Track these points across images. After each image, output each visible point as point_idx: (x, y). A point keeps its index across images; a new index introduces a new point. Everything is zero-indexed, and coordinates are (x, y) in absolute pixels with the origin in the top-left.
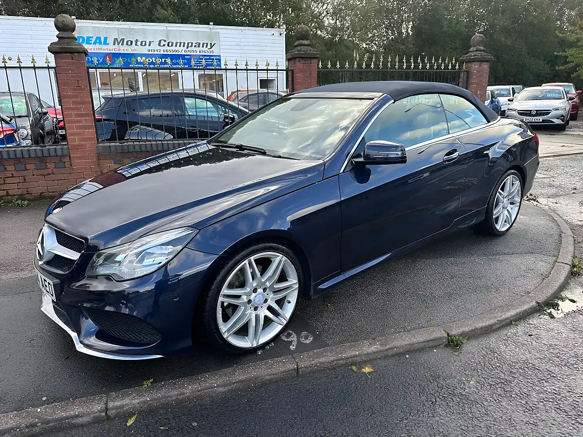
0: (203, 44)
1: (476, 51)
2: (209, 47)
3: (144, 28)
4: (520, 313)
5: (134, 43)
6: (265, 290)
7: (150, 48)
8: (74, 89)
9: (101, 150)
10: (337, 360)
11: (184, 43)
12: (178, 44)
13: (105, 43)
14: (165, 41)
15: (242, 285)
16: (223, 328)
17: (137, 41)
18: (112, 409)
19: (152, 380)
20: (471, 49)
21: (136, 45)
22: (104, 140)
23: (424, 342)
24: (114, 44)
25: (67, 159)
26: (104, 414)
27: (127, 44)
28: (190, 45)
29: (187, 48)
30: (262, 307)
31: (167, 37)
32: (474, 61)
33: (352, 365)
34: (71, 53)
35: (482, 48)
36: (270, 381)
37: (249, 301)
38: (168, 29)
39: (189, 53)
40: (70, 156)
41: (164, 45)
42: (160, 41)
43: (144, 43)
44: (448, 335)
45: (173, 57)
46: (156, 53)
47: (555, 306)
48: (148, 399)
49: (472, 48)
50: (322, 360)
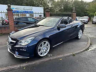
0: (30, 9)
6: (45, 47)
9: (15, 26)
10: (56, 58)
13: (14, 9)
15: (42, 46)
16: (39, 53)
18: (21, 66)
19: (27, 62)
27: (17, 9)
30: (44, 50)
32: (74, 13)
34: (10, 10)
36: (46, 61)
39: (28, 11)
40: (10, 27)
41: (24, 9)
43: (20, 9)
44: (73, 54)
46: (22, 11)
47: (88, 49)
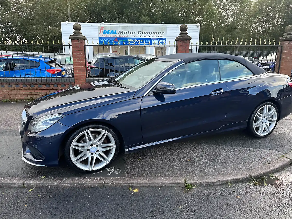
0: (159, 33)
2: (161, 34)
3: (132, 26)
4: (235, 179)
5: (127, 33)
6: (97, 146)
7: (134, 35)
8: (78, 54)
9: (87, 80)
10: (124, 183)
11: (150, 32)
12: (147, 33)
13: (115, 33)
14: (141, 32)
15: (84, 142)
16: (73, 159)
17: (129, 32)
18: (26, 184)
21: (128, 34)
22: (94, 76)
23: (170, 183)
24: (119, 34)
26: (22, 185)
27: (124, 34)
28: (152, 34)
29: (151, 35)
30: (95, 153)
31: (142, 30)
32: (285, 40)
33: (130, 187)
34: (78, 39)
37: (88, 150)
38: (143, 26)
39: (151, 37)
40: (75, 82)
41: (140, 34)
42: (139, 32)
43: (132, 33)
44: (186, 182)
45: (144, 39)
46: (137, 37)
48: (40, 183)
49: (285, 33)
50: (117, 182)
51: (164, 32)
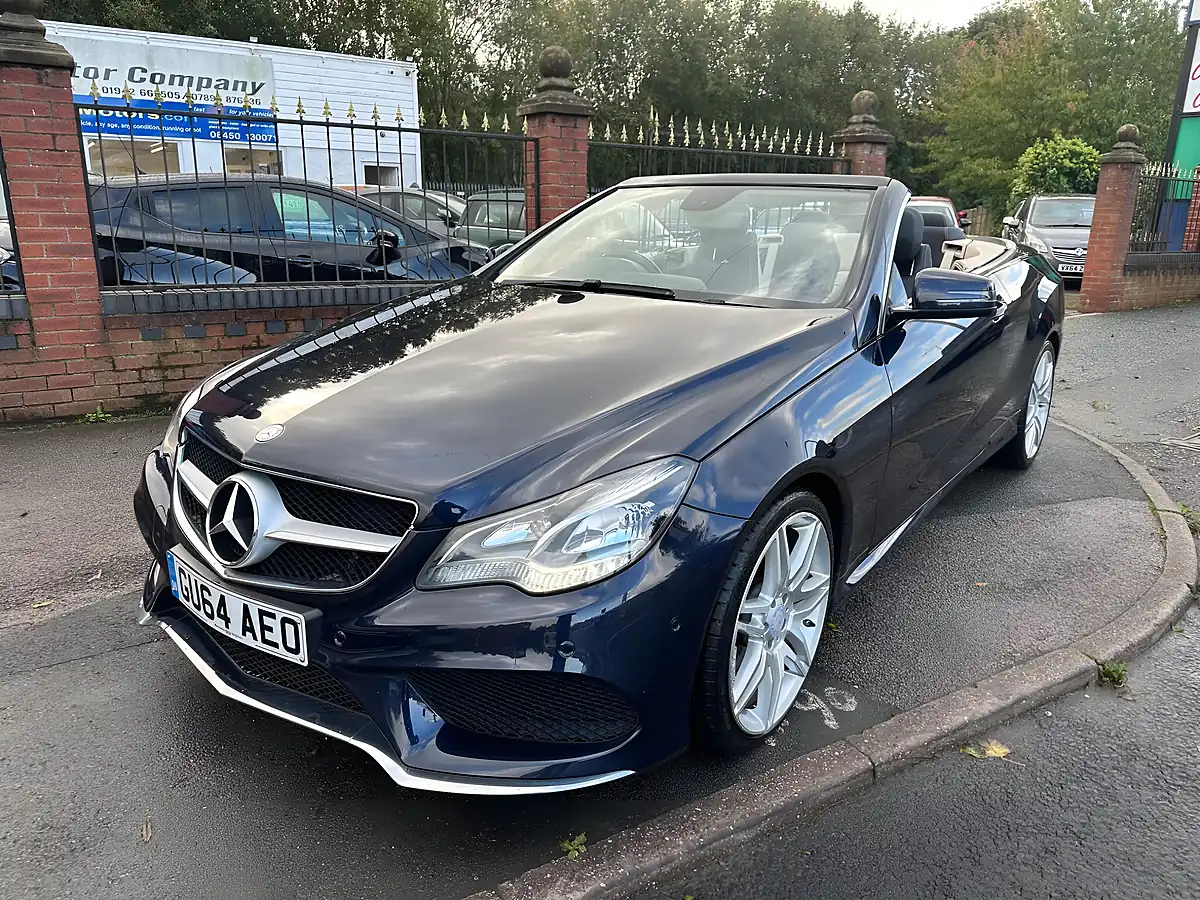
0: (236, 82)
1: (864, 122)
2: (249, 90)
3: (93, 38)
7: (107, 84)
8: (43, 157)
9: (111, 305)
10: (938, 738)
11: (191, 78)
12: (177, 80)
14: (145, 71)
19: (582, 838)
20: (854, 119)
25: (24, 328)
28: (204, 84)
29: (198, 89)
31: (150, 60)
32: (861, 141)
33: (962, 745)
34: (36, 66)
35: (872, 117)
36: (828, 801)
38: (151, 43)
39: (203, 102)
40: (31, 321)
41: (143, 80)
42: (132, 71)
43: (92, 71)
45: (162, 108)
46: (123, 96)
48: (603, 885)
49: (854, 117)
50: (912, 741)
51: (262, 85)
